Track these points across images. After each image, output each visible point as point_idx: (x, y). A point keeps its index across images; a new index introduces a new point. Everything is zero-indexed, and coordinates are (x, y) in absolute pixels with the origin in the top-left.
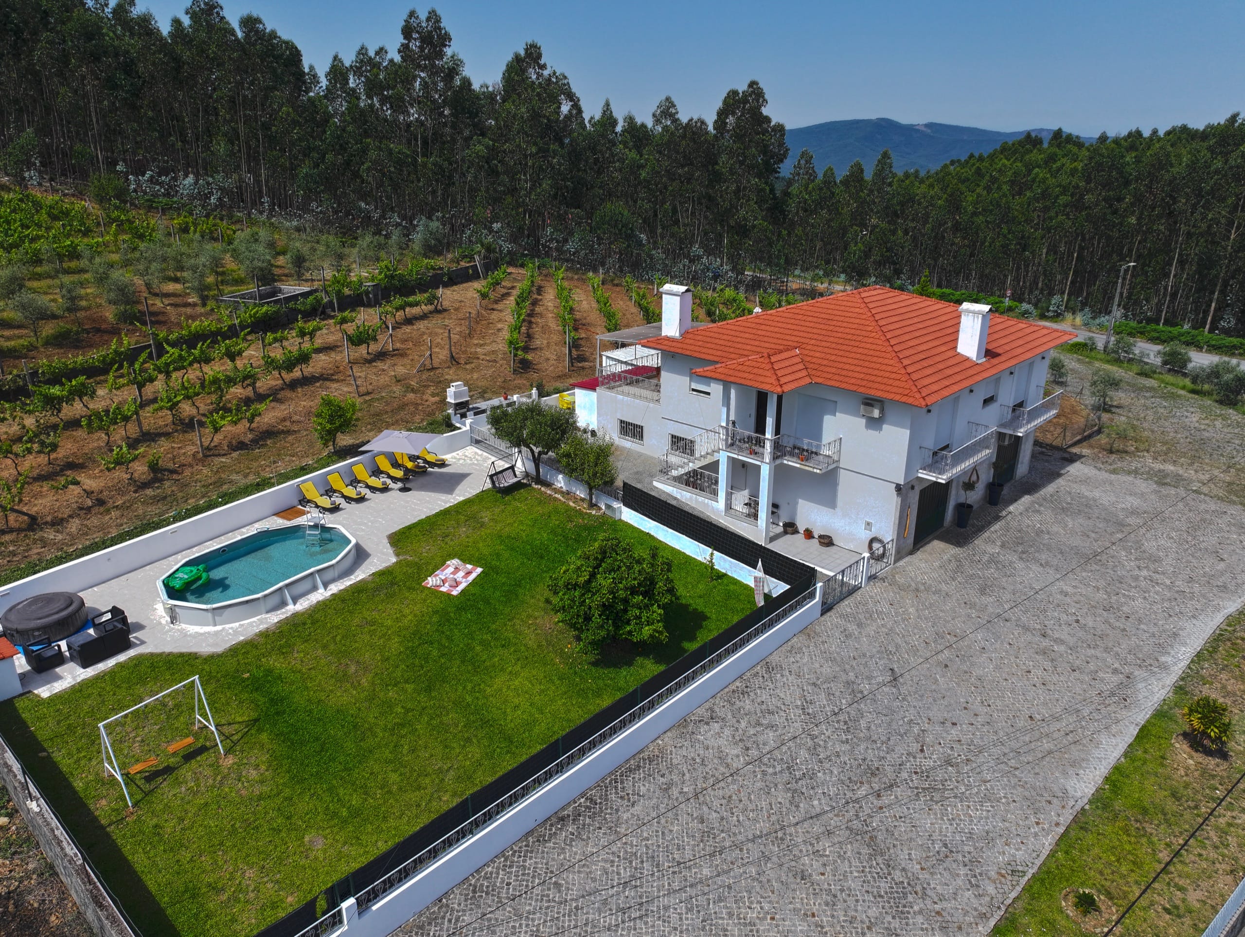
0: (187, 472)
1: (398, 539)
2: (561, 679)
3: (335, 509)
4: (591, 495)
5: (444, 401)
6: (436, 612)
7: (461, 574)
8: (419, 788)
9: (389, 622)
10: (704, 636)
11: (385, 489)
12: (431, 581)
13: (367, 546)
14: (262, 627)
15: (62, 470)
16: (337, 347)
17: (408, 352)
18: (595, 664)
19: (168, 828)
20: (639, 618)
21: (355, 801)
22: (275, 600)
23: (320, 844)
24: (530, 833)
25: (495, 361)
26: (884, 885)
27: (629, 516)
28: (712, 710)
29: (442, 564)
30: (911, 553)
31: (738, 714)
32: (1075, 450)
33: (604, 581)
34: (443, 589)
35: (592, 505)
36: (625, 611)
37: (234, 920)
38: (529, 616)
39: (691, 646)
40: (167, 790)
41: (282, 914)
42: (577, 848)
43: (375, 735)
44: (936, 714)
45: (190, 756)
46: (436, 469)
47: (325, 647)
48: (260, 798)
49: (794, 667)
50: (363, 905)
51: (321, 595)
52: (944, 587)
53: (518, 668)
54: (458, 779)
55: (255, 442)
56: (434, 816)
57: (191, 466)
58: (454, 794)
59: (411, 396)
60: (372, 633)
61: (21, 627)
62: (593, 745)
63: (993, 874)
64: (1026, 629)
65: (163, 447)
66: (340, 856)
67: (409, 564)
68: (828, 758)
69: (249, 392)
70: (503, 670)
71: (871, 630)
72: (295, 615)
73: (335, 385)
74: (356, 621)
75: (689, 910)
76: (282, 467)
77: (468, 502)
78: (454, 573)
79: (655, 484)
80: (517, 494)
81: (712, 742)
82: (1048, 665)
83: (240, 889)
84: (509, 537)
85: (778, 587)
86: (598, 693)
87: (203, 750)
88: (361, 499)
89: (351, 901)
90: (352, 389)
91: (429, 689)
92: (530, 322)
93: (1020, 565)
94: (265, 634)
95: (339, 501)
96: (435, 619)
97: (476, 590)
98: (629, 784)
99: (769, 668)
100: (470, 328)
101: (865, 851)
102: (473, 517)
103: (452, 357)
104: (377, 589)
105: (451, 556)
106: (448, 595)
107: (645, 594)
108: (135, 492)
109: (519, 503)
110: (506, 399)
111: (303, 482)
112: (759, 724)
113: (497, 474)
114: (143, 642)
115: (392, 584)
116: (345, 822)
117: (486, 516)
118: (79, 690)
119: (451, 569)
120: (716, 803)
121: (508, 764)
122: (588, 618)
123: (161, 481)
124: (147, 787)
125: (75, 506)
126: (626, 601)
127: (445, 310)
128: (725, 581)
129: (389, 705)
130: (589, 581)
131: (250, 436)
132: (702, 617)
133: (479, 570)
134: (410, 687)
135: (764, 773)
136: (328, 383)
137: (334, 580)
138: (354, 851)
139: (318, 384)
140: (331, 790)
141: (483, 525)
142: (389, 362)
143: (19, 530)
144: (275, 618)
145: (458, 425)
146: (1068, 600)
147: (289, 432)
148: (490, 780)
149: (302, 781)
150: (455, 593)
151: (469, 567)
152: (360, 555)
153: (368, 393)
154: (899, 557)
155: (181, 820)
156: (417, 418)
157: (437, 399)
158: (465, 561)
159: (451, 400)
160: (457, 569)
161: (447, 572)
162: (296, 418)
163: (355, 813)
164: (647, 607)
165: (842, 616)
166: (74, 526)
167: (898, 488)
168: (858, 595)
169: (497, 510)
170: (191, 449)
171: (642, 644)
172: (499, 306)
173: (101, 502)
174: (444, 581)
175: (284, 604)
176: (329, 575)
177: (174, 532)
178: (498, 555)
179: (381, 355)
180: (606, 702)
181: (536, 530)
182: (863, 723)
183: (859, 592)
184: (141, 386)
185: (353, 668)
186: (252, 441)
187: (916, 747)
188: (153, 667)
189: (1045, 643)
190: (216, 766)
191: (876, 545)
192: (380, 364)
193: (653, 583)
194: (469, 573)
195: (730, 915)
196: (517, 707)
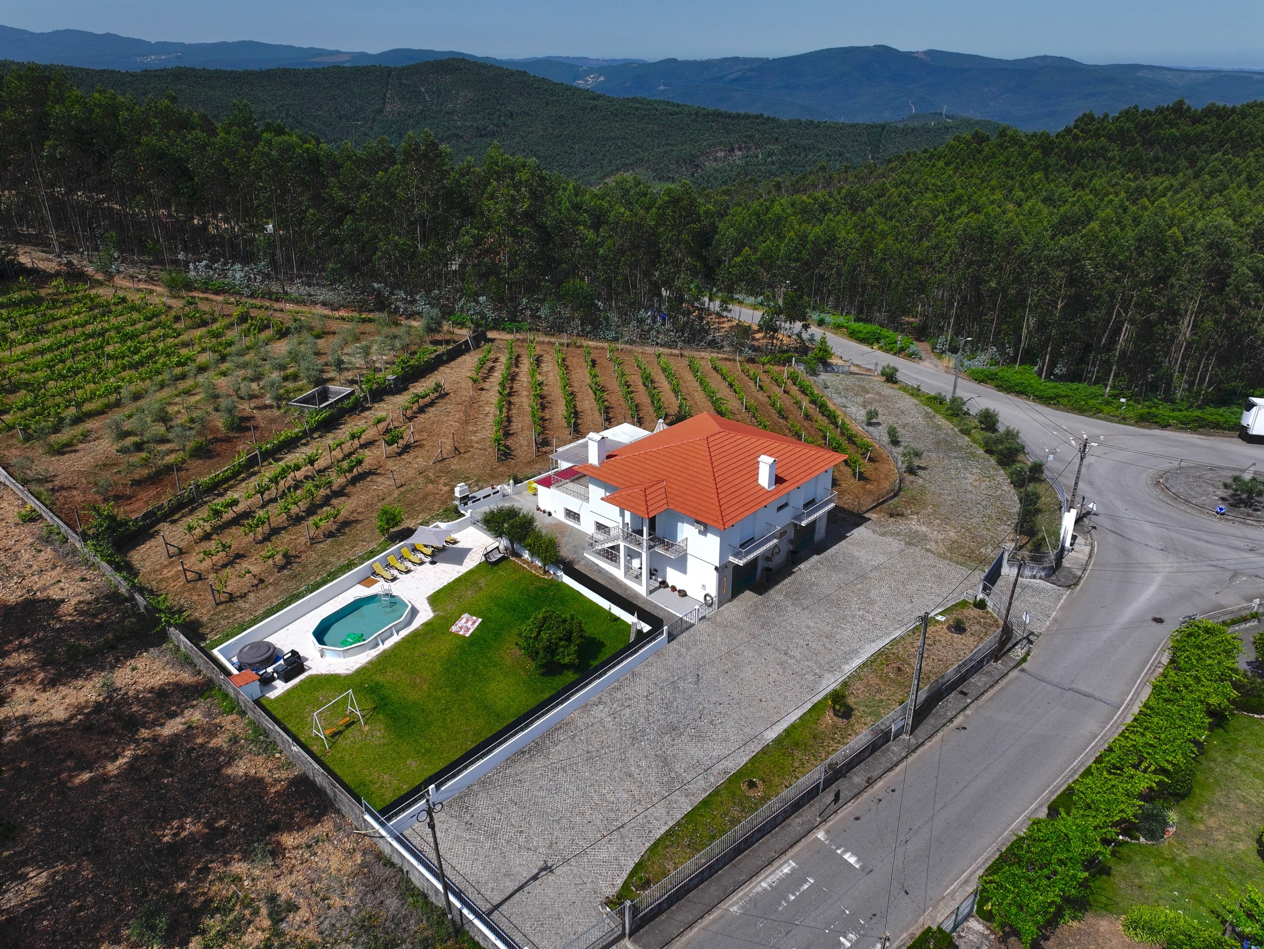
0: (304, 556)
1: (434, 600)
2: (524, 683)
3: (394, 579)
4: (545, 566)
5: (452, 491)
6: (458, 647)
7: (470, 623)
8: (456, 739)
9: (434, 654)
10: (602, 657)
11: (422, 563)
12: (454, 629)
13: (418, 606)
14: (369, 659)
15: (234, 559)
16: (376, 441)
17: (424, 442)
18: (543, 674)
19: (347, 757)
20: (563, 652)
21: (427, 745)
22: (373, 643)
23: (414, 764)
24: (509, 759)
25: (485, 449)
26: (665, 779)
27: (567, 580)
28: (600, 698)
29: (458, 617)
30: (730, 601)
31: (613, 701)
32: (866, 515)
33: (544, 636)
34: (461, 633)
35: (546, 572)
36: (557, 649)
37: (383, 795)
38: (508, 648)
39: (594, 663)
40: (341, 741)
41: (403, 793)
42: (530, 765)
43: (433, 714)
44: (713, 699)
45: (348, 726)
46: (451, 546)
47: (402, 669)
48: (384, 745)
49: (647, 674)
50: (438, 788)
51: (395, 639)
52: (742, 624)
53: (502, 678)
54: (474, 735)
55: (338, 530)
56: (464, 752)
57: (305, 552)
58: (473, 742)
59: (430, 486)
60: (426, 661)
61: (250, 662)
62: (538, 718)
63: (715, 773)
64: (777, 650)
65: (285, 537)
66: (424, 769)
67: (441, 618)
68: (654, 722)
69: (328, 491)
70: (494, 679)
71: (693, 652)
72: (384, 651)
73: (380, 479)
74: (417, 654)
75: (577, 790)
76: (359, 551)
77: (471, 572)
78: (466, 623)
79: (585, 555)
80: (501, 565)
81: (598, 715)
82: (781, 671)
83: (383, 783)
84: (496, 597)
85: (646, 628)
86: (542, 691)
87: (353, 723)
88: (408, 571)
89: (433, 786)
90: (391, 482)
91: (457, 691)
92: (510, 403)
93: (790, 608)
94: (370, 663)
95: (396, 573)
96: (457, 652)
97: (477, 633)
98: (555, 736)
99: (634, 675)
100: (466, 414)
101: (661, 764)
102: (475, 583)
103: (456, 449)
104: (426, 634)
105: (464, 612)
106: (464, 637)
107: (566, 640)
108: (278, 572)
109: (501, 572)
110: (493, 488)
111: (374, 562)
112: (623, 705)
113: (488, 553)
114: (310, 668)
115: (433, 631)
116: (424, 755)
117: (482, 582)
118: (288, 694)
119: (464, 620)
120: (596, 744)
121: (498, 728)
122: (537, 653)
123: (290, 564)
124: (333, 741)
125: (249, 585)
126: (556, 644)
127: (447, 394)
128: (618, 622)
129: (438, 700)
130: (537, 636)
131: (335, 527)
132: (602, 645)
133: (480, 620)
134: (448, 690)
135: (621, 730)
136: (375, 477)
137: (401, 629)
138: (429, 767)
139: (368, 479)
140: (415, 740)
141: (481, 589)
142: (412, 454)
143: (226, 602)
144: (373, 653)
145: (463, 512)
146: (808, 631)
147: (357, 521)
148: (489, 735)
149: (402, 737)
150: (467, 635)
151: (474, 618)
152: (414, 612)
153: (402, 486)
154: (721, 604)
155: (351, 755)
156: (436, 506)
157: (447, 488)
158: (472, 614)
159: (457, 494)
160: (468, 620)
161: (462, 622)
162: (360, 510)
163: (428, 751)
164: (568, 646)
165: (679, 643)
166: (252, 597)
167: (716, 569)
168: (692, 630)
169: (489, 578)
170: (303, 540)
171: (565, 665)
172: (486, 386)
173: (262, 581)
174: (461, 628)
175: (377, 645)
176: (399, 627)
177: (308, 600)
178: (490, 610)
179: (407, 448)
180: (546, 696)
181: (512, 592)
182: (675, 704)
183: (693, 628)
184: (262, 494)
185: (418, 681)
186: (336, 530)
187: (698, 715)
188: (319, 682)
189: (785, 658)
190: (361, 731)
191: (708, 598)
192: (405, 456)
193: (571, 633)
194: (474, 622)
195: (595, 792)
196: (502, 699)
